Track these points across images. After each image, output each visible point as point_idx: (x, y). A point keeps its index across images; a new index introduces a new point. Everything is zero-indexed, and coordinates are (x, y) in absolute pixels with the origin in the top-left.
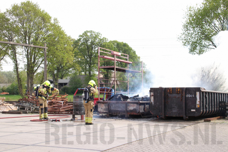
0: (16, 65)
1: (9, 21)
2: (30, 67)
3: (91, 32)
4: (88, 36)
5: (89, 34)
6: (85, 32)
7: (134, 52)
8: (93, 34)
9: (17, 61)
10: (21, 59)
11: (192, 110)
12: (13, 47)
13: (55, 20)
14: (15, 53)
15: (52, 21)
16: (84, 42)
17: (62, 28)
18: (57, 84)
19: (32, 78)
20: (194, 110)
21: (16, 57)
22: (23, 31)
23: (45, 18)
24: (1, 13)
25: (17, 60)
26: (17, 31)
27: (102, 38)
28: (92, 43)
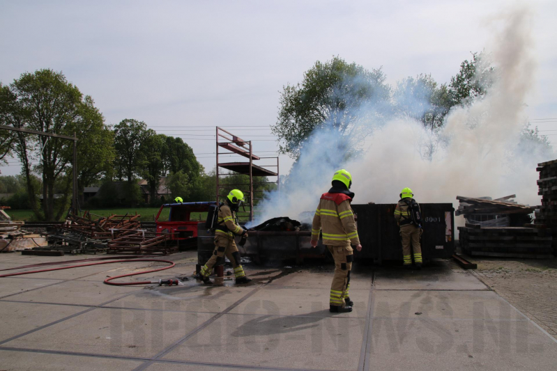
0: (26, 166)
1: (16, 98)
2: (47, 167)
3: (132, 121)
4: (127, 126)
5: (129, 124)
6: (123, 121)
7: (191, 150)
8: (135, 124)
9: (27, 160)
10: (33, 157)
11: (438, 247)
12: (22, 139)
13: (88, 98)
14: (25, 147)
15: (83, 101)
16: (121, 135)
17: (98, 110)
18: (82, 194)
19: (51, 186)
20: (441, 247)
21: (25, 154)
22: (37, 114)
23: (73, 95)
24: (2, 87)
25: (28, 157)
26: (28, 114)
27: (147, 129)
28: (133, 137)
